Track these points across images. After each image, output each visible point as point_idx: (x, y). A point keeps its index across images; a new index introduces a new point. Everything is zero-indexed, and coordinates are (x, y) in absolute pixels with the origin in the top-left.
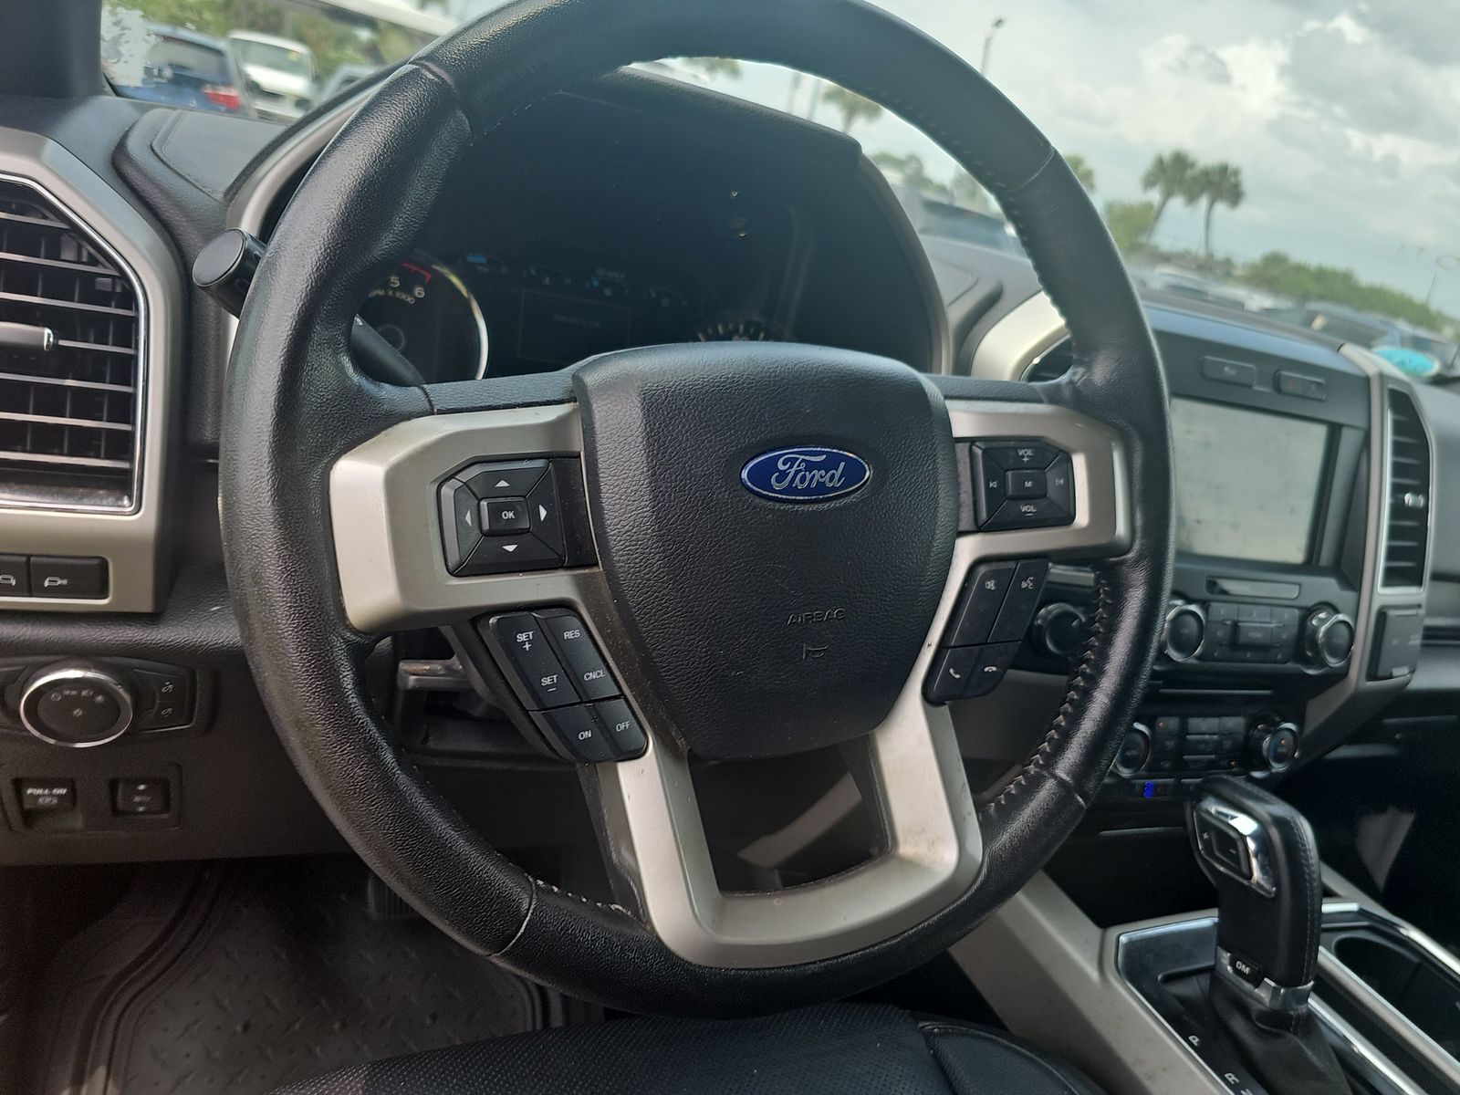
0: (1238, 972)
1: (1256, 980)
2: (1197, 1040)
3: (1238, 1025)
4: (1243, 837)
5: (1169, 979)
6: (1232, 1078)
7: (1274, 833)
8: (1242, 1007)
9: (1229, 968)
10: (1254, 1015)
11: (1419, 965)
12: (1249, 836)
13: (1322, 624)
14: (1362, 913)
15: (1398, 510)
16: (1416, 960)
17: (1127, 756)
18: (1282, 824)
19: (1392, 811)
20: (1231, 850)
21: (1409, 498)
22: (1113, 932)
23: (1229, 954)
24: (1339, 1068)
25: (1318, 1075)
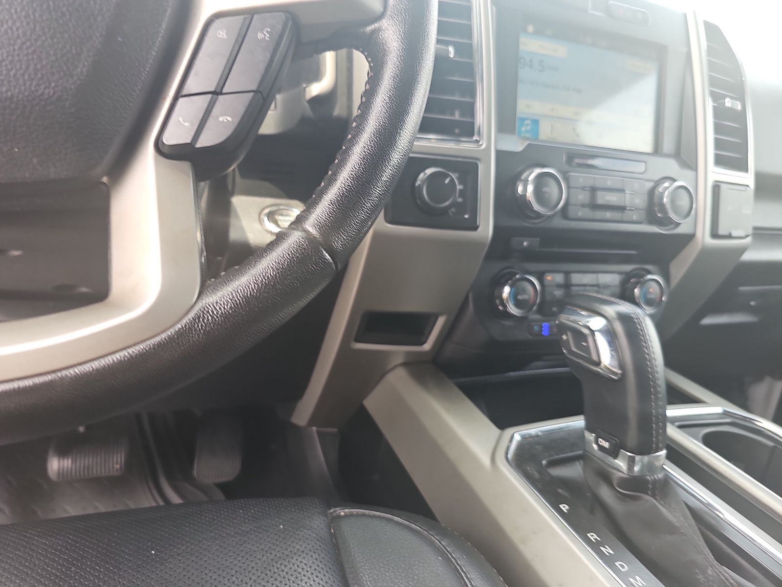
0: (601, 448)
1: (614, 452)
2: (567, 507)
3: (605, 493)
4: (592, 332)
5: (553, 464)
6: (593, 536)
7: (619, 328)
8: (605, 476)
9: (595, 446)
10: (615, 483)
11: (774, 447)
12: (599, 331)
13: (666, 191)
14: (726, 414)
15: (720, 113)
16: (771, 444)
17: (520, 300)
18: (625, 319)
19: (768, 381)
20: (583, 343)
21: (728, 103)
22: (509, 432)
23: (593, 435)
24: (692, 522)
25: (672, 529)
